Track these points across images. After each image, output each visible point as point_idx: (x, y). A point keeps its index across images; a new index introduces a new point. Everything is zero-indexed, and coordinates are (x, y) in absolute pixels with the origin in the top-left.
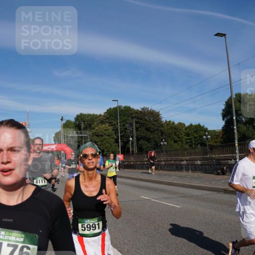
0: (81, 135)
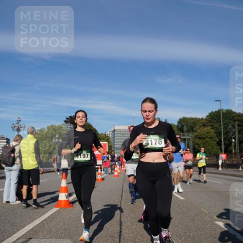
0: (184, 137)
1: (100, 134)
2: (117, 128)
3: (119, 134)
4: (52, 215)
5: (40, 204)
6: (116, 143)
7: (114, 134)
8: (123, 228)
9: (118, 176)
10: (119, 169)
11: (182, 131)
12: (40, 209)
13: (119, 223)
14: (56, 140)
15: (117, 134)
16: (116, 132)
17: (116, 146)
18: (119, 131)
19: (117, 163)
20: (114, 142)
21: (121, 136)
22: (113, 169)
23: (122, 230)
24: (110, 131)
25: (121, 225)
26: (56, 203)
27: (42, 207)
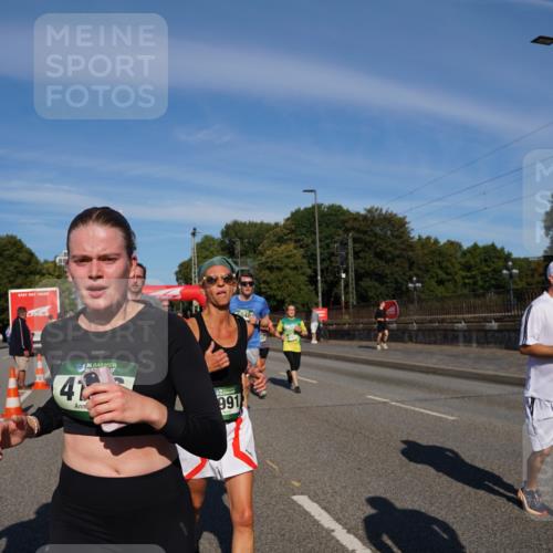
1: (42, 261)
11: (232, 254)
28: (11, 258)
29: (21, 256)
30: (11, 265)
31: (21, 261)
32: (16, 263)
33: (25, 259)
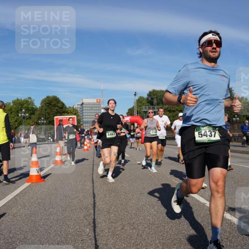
1: (68, 107)
2: (85, 101)
3: (87, 107)
4: (24, 190)
5: (11, 180)
6: (84, 117)
7: (82, 107)
8: (97, 200)
9: (87, 150)
10: (89, 143)
11: (152, 104)
12: (11, 185)
13: (92, 196)
14: (23, 114)
15: (85, 107)
16: (84, 106)
17: (84, 120)
18: (87, 105)
19: (86, 137)
20: (83, 116)
21: (89, 110)
22: (82, 144)
23: (96, 202)
24: (78, 105)
25: (94, 197)
26: (28, 178)
27: (13, 182)
28: (55, 106)
29: (59, 105)
30: (54, 109)
31: (59, 107)
32: (57, 108)
33: (61, 106)
